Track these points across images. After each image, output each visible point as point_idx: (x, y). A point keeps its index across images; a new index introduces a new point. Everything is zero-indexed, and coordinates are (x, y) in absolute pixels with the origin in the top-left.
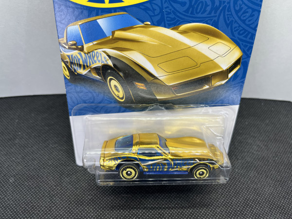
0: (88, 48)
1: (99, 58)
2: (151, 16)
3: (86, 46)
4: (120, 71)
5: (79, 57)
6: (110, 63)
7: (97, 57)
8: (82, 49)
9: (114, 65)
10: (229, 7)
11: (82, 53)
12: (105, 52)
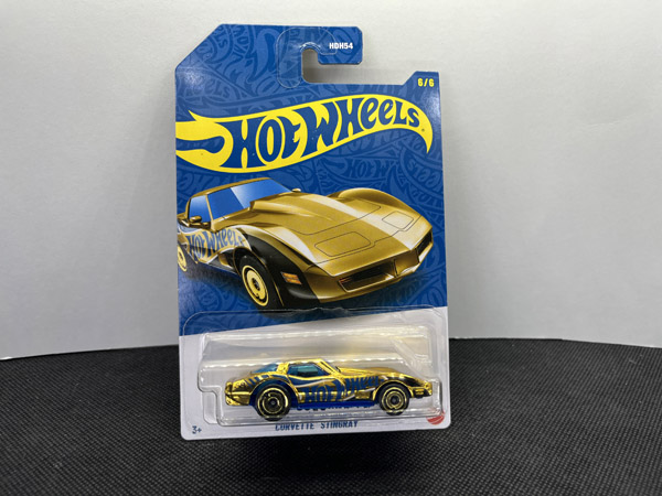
0: (216, 225)
1: (232, 239)
2: (301, 182)
3: (213, 222)
4: (261, 256)
5: (203, 238)
6: (247, 245)
7: (229, 238)
8: (208, 227)
9: (252, 248)
10: (400, 167)
11: (208, 232)
12: (240, 230)
